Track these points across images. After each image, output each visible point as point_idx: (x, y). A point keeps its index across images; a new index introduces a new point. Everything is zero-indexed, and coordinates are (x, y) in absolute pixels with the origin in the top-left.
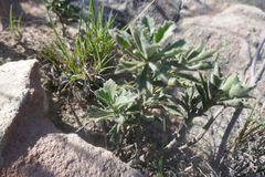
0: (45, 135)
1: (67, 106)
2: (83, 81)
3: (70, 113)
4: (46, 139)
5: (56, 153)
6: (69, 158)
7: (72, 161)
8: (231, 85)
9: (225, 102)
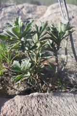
0: (3, 105)
1: (8, 87)
2: (7, 72)
3: (11, 89)
4: (5, 106)
5: (12, 109)
6: (20, 107)
7: (22, 108)
8: (61, 28)
9: (64, 36)
